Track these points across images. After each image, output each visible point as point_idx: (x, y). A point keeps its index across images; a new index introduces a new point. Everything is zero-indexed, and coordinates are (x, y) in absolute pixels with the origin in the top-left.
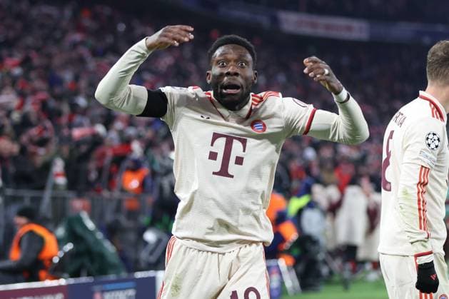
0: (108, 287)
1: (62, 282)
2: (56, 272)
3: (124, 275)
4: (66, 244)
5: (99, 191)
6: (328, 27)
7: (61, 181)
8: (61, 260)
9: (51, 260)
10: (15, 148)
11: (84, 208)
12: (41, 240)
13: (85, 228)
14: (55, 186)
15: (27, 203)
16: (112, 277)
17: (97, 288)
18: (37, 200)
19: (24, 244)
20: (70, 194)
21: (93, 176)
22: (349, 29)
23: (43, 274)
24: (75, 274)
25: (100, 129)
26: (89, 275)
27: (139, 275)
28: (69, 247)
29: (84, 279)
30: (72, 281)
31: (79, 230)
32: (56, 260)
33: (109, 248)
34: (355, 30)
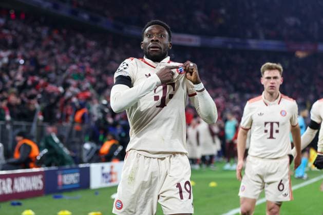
0: (65, 171)
1: (42, 169)
2: (39, 164)
3: (74, 165)
4: (44, 149)
5: (61, 122)
6: (180, 39)
7: (41, 118)
8: (41, 158)
9: (36, 157)
10: (18, 101)
11: (53, 131)
12: (30, 148)
13: (54, 141)
14: (38, 120)
15: (24, 129)
16: (67, 166)
17: (60, 172)
18: (29, 127)
19: (22, 150)
20: (45, 124)
21: (58, 116)
22: (190, 40)
23: (32, 165)
24: (49, 165)
25: (61, 89)
26: (56, 165)
27: (81, 166)
28: (45, 151)
29: (53, 168)
30: (46, 169)
31: (51, 142)
32: (38, 158)
33: (66, 151)
34: (194, 41)
